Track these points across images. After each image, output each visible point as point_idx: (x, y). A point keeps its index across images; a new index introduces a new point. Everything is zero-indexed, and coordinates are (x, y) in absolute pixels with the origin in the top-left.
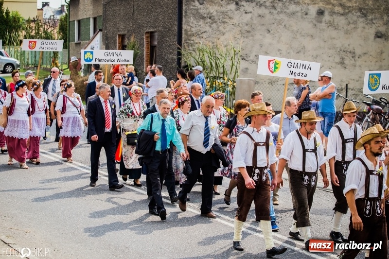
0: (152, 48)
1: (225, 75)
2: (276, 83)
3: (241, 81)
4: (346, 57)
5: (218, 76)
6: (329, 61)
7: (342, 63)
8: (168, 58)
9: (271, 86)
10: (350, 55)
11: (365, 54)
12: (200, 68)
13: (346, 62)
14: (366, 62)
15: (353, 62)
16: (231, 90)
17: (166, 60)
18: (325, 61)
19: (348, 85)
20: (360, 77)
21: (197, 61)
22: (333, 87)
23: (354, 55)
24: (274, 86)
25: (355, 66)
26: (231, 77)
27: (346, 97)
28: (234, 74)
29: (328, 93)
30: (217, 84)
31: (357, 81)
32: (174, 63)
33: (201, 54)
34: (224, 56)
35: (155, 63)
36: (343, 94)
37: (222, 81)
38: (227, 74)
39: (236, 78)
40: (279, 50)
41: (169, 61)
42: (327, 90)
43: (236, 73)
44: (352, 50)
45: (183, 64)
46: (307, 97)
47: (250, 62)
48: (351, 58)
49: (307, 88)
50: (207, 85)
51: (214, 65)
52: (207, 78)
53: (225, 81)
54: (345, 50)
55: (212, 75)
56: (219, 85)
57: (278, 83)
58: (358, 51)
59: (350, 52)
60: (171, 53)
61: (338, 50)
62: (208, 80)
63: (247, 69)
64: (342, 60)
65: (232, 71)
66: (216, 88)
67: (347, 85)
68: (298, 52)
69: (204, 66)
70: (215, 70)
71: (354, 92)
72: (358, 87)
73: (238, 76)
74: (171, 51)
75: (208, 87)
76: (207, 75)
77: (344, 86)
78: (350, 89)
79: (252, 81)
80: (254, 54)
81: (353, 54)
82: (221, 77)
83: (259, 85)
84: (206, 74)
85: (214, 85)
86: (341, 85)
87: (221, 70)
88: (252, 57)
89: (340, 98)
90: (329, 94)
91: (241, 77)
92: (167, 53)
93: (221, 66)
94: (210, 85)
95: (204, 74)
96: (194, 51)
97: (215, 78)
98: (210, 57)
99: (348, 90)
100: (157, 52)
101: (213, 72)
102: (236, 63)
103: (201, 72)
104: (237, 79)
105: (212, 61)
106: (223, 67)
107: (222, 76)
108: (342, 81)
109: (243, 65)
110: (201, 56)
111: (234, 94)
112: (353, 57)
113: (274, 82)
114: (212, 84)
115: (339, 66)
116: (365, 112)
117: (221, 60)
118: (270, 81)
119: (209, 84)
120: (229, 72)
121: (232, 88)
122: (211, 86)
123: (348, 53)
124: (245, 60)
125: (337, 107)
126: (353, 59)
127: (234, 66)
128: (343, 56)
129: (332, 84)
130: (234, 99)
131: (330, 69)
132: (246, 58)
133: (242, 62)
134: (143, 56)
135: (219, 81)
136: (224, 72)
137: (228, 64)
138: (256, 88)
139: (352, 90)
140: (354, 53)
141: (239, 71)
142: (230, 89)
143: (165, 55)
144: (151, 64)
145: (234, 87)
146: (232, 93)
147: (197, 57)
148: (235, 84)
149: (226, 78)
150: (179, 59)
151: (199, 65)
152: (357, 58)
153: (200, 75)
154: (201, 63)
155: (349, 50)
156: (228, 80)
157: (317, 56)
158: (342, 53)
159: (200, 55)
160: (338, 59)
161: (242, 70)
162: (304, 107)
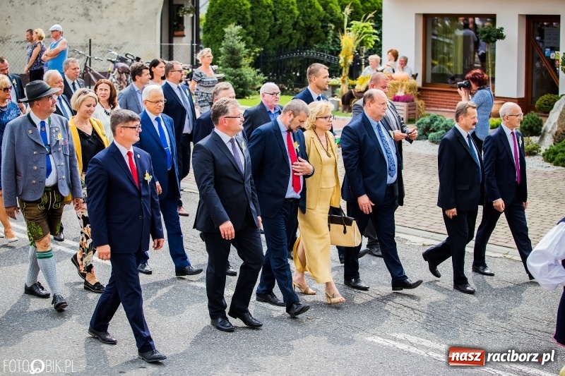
2: (8, 41)
4: (90, 8)
6: (71, 12)
7: (86, 15)
10: (96, 6)
11: (113, 3)
13: (91, 13)
14: (114, 12)
15: (99, 13)
19: (92, 40)
20: (108, 31)
22: (64, 43)
23: (100, 5)
25: (102, 18)
27: (90, 55)
31: (105, 35)
36: (86, 52)
42: (59, 47)
46: (39, 55)
48: (97, 9)
49: (39, 45)
64: (86, 11)
67: (90, 40)
71: (101, 49)
72: (106, 43)
77: (88, 42)
78: (95, 44)
81: (99, 3)
86: (85, 41)
99: (92, 46)
108: (86, 36)
112: (99, 7)
113: (6, 40)
115: (83, 18)
116: (110, 72)
123: (93, 2)
126: (99, 10)
128: (88, 6)
129: (63, 39)
139: (97, 46)
152: (103, 8)
157: (56, 7)
160: (81, 11)
162: (35, 68)
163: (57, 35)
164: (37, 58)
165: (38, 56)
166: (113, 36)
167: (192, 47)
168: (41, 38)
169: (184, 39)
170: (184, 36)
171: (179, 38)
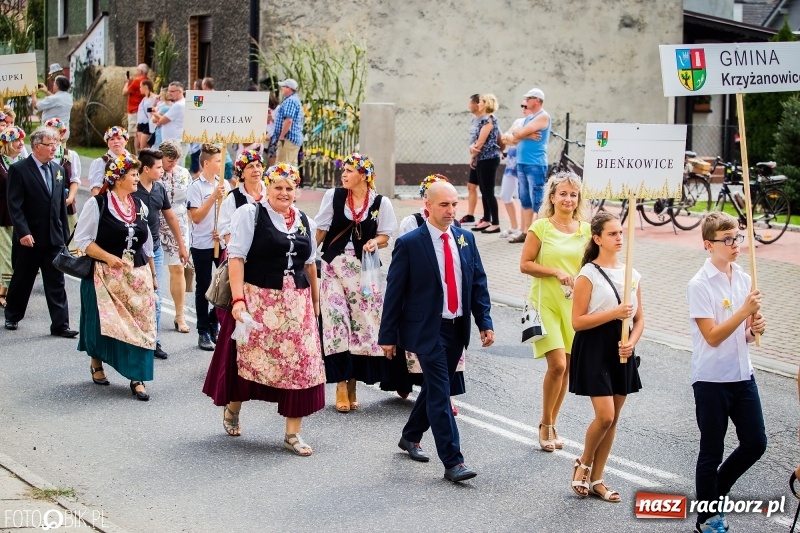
0: (203, 48)
1: (340, 97)
2: (435, 111)
3: (370, 108)
4: (566, 64)
5: (326, 98)
6: (534, 70)
7: (559, 74)
8: (232, 65)
9: (426, 116)
10: (575, 60)
11: (602, 57)
12: (294, 84)
13: (567, 72)
14: (603, 71)
15: (579, 71)
16: (352, 125)
17: (230, 69)
18: (528, 70)
19: (570, 115)
20: (592, 101)
21: (289, 71)
22: (544, 119)
23: (581, 59)
24: (432, 116)
25: (583, 80)
26: (351, 100)
27: (567, 137)
28: (357, 94)
29: (535, 128)
30: (325, 113)
31: (587, 108)
32: (243, 73)
33: (297, 57)
34: (339, 60)
35: (209, 76)
36: (561, 132)
37: (334, 107)
38: (343, 95)
39: (361, 102)
40: (441, 50)
41: (235, 71)
42: (533, 125)
43: (360, 93)
44: (578, 51)
45: (261, 77)
47: (387, 71)
48: (576, 65)
49: (490, 121)
50: (306, 116)
51: (319, 77)
52: (307, 102)
53: (340, 109)
54: (565, 49)
55: (315, 97)
56: (329, 115)
57: (440, 111)
58: (589, 53)
59: (574, 54)
60: (238, 55)
61: (552, 49)
62: (309, 106)
63: (381, 84)
64: (558, 68)
65: (354, 90)
66: (323, 120)
67: (568, 114)
68: (477, 54)
69: (300, 80)
70: (322, 87)
73: (364, 98)
74: (238, 51)
75: (309, 119)
76: (307, 96)
77: (563, 118)
78: (573, 122)
79: (390, 108)
80: (394, 57)
81: (579, 57)
82: (333, 101)
83: (404, 114)
84: (304, 96)
85: (319, 116)
86: (557, 115)
87: (333, 88)
88: (391, 63)
89: (555, 139)
90: (536, 132)
91: (369, 101)
92: (231, 56)
93: (332, 80)
94: (313, 116)
95: (300, 96)
96: (283, 52)
97: (321, 101)
98: (313, 63)
99: (570, 124)
100: (213, 54)
101: (318, 91)
102: (359, 75)
103: (294, 91)
104: (362, 105)
105: (316, 70)
106: (337, 81)
107: (334, 98)
108: (558, 108)
109: (373, 77)
110: (295, 62)
111: (357, 132)
112: (579, 63)
113: (432, 110)
114: (316, 113)
115: (554, 79)
117: (333, 69)
118: (425, 108)
119: (311, 113)
120: (347, 92)
121: (354, 122)
122: (314, 118)
123: (570, 55)
124: (377, 68)
125: (549, 157)
126: (579, 67)
127: (356, 80)
128: (561, 61)
129: (544, 112)
130: (356, 143)
131: (536, 84)
132: (378, 64)
133: (372, 73)
134: (187, 61)
135: (328, 107)
136: (338, 90)
137: (345, 77)
138: (397, 121)
139: (578, 124)
140: (581, 55)
141: (365, 88)
142: (349, 122)
143: (227, 60)
144: (201, 76)
145: (356, 120)
146: (353, 130)
147: (288, 64)
148: (358, 114)
149: (341, 102)
150: (254, 68)
151: (291, 77)
152: (586, 65)
153: (292, 98)
154: (295, 74)
155: (572, 50)
156: (346, 105)
157: (512, 61)
158: (558, 55)
159: (293, 59)
160: (551, 67)
161: (372, 87)
162: (486, 157)
163: (533, 105)
164: (487, 141)
165: (489, 136)
166: (601, 108)
167: (723, 129)
168: (490, 110)
169: (710, 117)
170: (710, 111)
171: (702, 115)
